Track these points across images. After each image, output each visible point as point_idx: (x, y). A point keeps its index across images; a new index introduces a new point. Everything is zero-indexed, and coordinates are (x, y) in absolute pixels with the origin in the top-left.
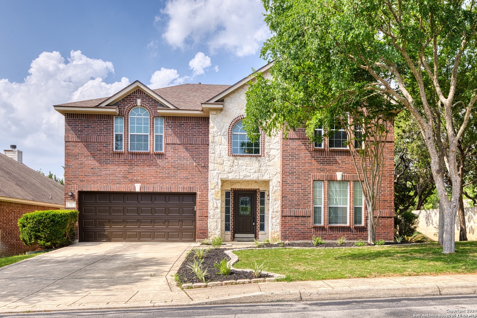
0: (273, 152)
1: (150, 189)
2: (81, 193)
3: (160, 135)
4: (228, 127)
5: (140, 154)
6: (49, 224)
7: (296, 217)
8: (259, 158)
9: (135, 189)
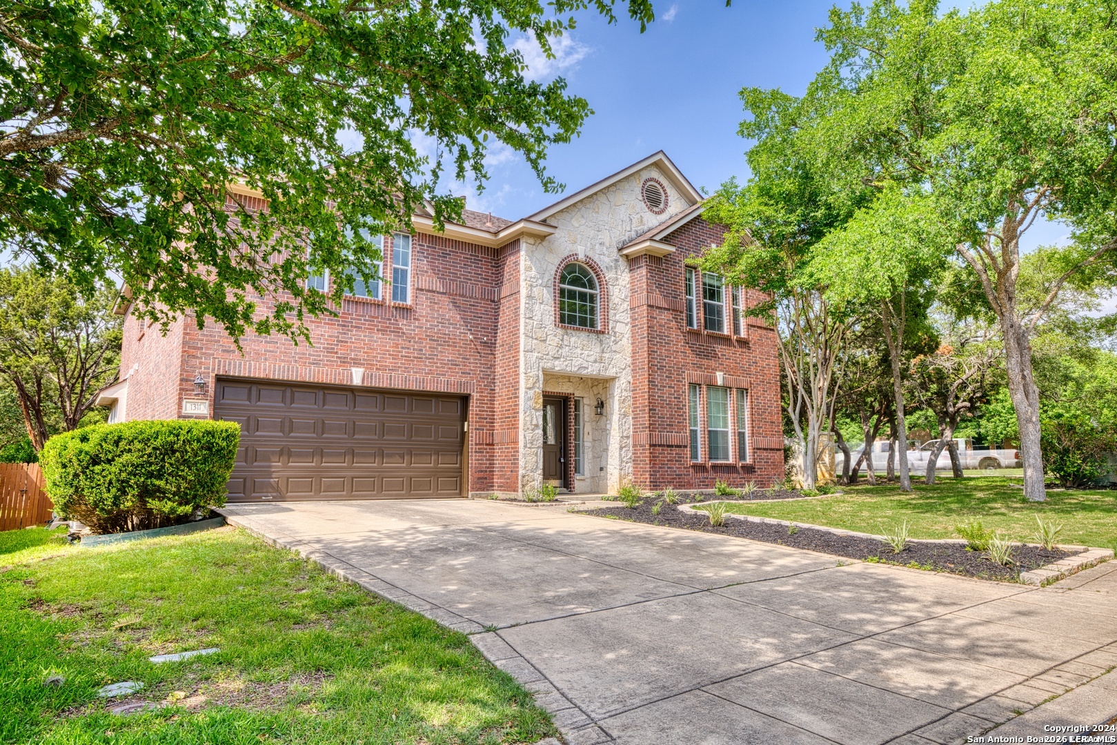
0: (620, 328)
1: (383, 381)
2: (220, 380)
3: (402, 270)
4: (553, 272)
5: (364, 303)
6: (196, 455)
7: (668, 446)
8: (601, 336)
9: (351, 380)
